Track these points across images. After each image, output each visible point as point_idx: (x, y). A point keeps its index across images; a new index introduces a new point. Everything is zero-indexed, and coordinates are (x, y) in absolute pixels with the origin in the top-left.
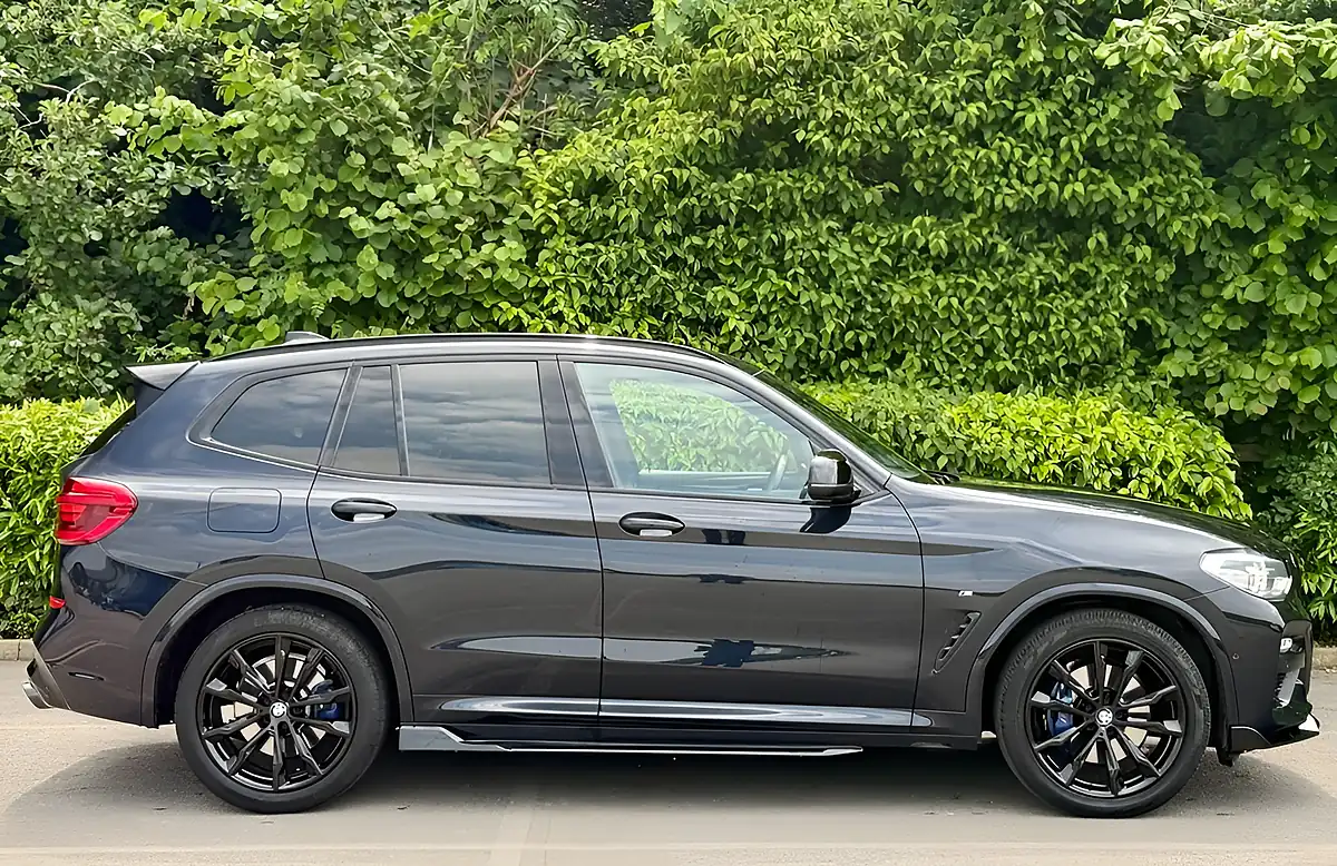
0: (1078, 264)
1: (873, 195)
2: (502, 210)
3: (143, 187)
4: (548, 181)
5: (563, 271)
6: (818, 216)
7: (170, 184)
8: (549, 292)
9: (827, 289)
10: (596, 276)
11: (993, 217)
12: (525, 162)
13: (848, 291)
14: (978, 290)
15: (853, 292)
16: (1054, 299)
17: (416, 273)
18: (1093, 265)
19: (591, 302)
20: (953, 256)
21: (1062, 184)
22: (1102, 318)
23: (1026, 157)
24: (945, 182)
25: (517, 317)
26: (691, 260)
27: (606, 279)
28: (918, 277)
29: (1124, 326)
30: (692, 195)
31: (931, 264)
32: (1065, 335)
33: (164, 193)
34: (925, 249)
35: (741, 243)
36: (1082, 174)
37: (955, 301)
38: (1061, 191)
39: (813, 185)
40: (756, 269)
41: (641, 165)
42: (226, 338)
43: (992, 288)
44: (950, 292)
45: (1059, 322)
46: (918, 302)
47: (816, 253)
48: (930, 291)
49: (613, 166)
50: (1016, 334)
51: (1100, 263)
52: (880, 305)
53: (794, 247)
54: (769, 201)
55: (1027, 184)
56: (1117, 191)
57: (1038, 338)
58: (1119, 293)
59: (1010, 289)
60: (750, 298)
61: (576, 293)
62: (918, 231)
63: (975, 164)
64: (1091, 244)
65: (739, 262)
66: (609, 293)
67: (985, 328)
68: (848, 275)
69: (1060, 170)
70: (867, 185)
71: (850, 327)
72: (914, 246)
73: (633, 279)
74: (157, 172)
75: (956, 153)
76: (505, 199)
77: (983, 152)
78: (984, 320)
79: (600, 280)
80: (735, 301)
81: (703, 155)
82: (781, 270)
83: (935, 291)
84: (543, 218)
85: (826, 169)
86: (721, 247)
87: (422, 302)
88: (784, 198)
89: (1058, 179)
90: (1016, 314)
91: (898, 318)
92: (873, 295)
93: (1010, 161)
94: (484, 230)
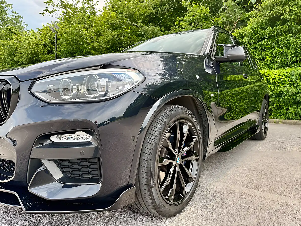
6: (287, 34)
9: (289, 49)
15: (295, 49)
26: (259, 47)
30: (258, 34)
35: (270, 43)
39: (285, 27)
40: (273, 47)
47: (286, 42)
53: (281, 41)
54: (275, 32)
60: (272, 53)
65: (269, 47)
68: (294, 45)
70: (299, 25)
71: (295, 56)
80: (269, 54)
82: (278, 46)
85: (288, 23)
86: (265, 44)
88: (279, 31)
92: (300, 49)
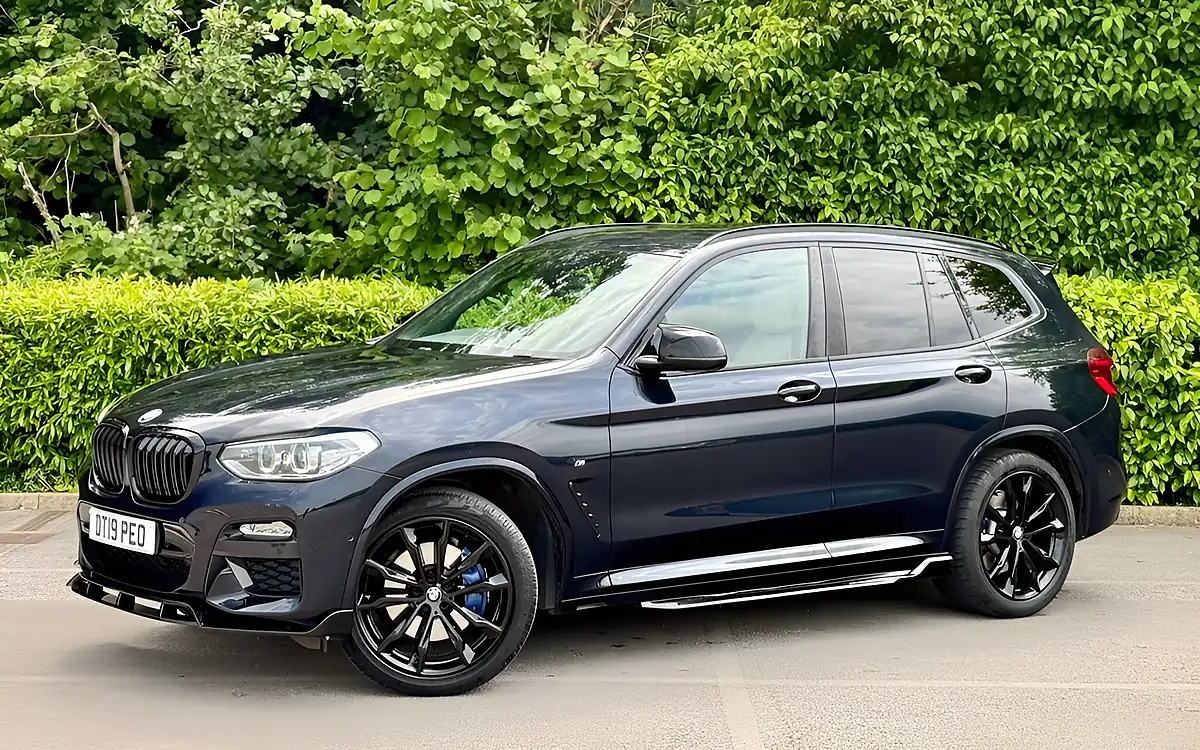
0: (1147, 157)
1: (959, 93)
2: (618, 109)
3: (286, 89)
4: (659, 82)
5: (674, 163)
6: (908, 113)
7: (310, 85)
8: (661, 182)
9: (918, 182)
10: (705, 167)
11: (1070, 114)
12: (638, 66)
13: (935, 182)
14: (1056, 181)
15: (940, 183)
16: (1125, 189)
17: (539, 165)
18: (1160, 159)
19: (701, 191)
20: (1032, 150)
21: (1137, 83)
22: (1169, 207)
23: (1103, 58)
24: (1025, 81)
25: (634, 205)
26: (792, 153)
27: (715, 170)
28: (998, 169)
29: (1187, 214)
30: (794, 93)
31: (1009, 157)
32: (1136, 223)
33: (306, 94)
34: (1006, 144)
35: (837, 138)
36: (1155, 73)
37: (1034, 192)
38: (1135, 89)
39: (903, 85)
40: (852, 161)
41: (748, 65)
42: (363, 224)
43: (1069, 179)
44: (1030, 183)
45: (1130, 210)
46: (1000, 191)
47: (907, 146)
48: (1011, 181)
49: (722, 68)
50: (1090, 221)
51: (1166, 157)
52: (963, 195)
53: (887, 142)
54: (864, 97)
55: (1103, 83)
56: (1187, 90)
57: (1111, 226)
58: (1186, 185)
59: (1085, 180)
60: (844, 189)
61: (687, 184)
62: (1000, 127)
63: (1054, 64)
64: (1160, 140)
65: (834, 155)
66: (717, 183)
67: (1062, 216)
68: (936, 167)
69: (1134, 71)
70: (953, 85)
71: (937, 214)
72: (995, 141)
73: (739, 170)
74: (296, 75)
75: (1036, 54)
76: (621, 98)
77: (1061, 53)
78: (1061, 209)
79: (709, 172)
80: (830, 191)
81: (804, 57)
82: (874, 162)
83: (1015, 181)
84: (656, 115)
85: (916, 69)
86: (820, 141)
87: (546, 192)
88: (879, 94)
89: (1131, 78)
90: (1091, 203)
91: (981, 206)
92: (956, 186)
93: (1087, 61)
94: (601, 127)
